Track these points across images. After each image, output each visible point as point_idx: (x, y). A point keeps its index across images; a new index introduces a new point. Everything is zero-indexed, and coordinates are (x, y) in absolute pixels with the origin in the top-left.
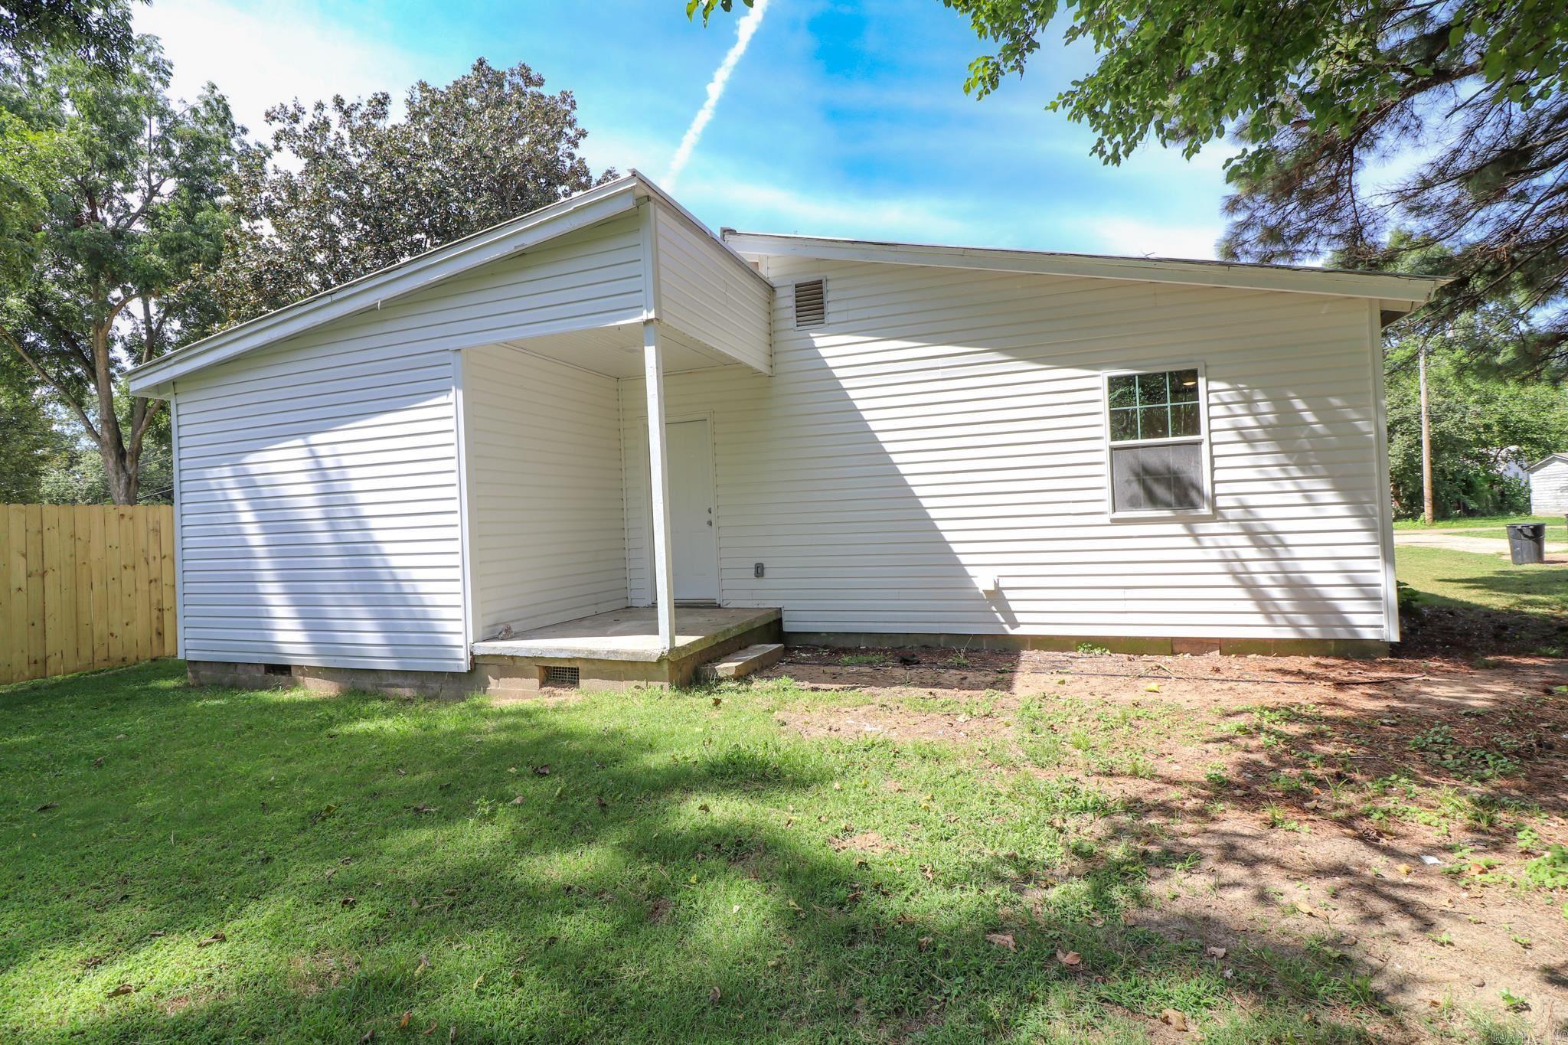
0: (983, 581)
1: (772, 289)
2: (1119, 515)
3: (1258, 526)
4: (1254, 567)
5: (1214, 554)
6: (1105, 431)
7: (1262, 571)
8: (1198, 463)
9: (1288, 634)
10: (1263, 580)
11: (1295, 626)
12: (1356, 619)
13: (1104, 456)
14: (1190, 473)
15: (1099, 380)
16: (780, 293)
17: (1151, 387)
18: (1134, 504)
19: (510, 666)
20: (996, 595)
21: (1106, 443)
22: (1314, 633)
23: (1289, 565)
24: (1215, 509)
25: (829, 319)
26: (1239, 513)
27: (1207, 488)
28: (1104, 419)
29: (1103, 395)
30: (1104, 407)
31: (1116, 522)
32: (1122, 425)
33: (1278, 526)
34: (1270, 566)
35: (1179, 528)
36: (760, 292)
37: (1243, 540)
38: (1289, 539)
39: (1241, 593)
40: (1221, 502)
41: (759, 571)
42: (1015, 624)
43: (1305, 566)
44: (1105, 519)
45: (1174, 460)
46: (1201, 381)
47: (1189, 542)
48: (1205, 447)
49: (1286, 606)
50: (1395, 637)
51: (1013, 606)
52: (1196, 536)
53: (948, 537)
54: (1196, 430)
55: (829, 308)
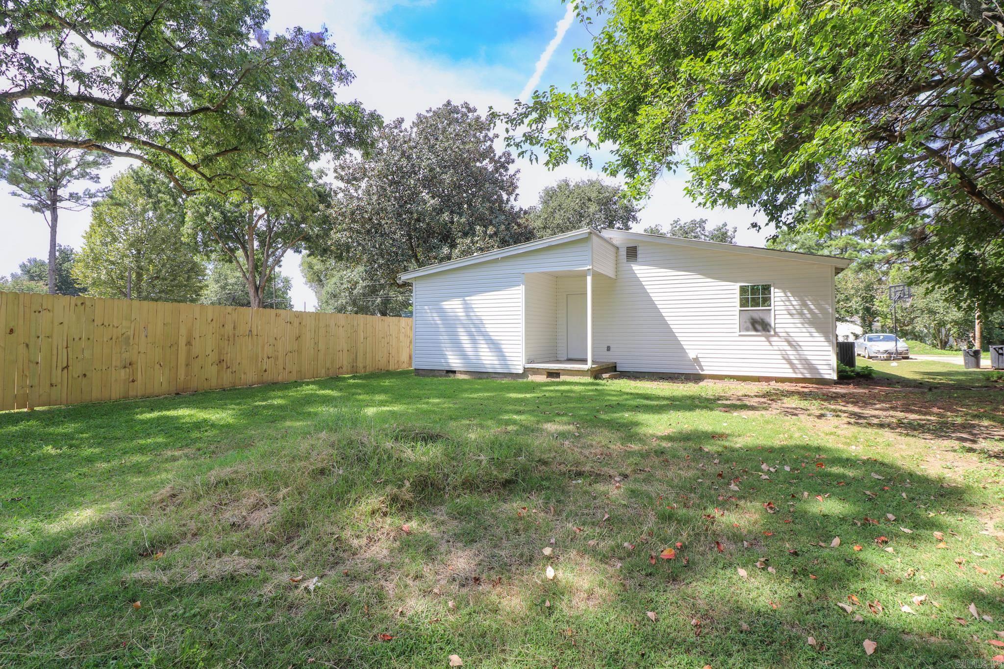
0: (692, 355)
1: (618, 248)
2: (742, 333)
3: (790, 339)
4: (789, 353)
5: (776, 348)
6: (738, 304)
7: (792, 354)
8: (770, 317)
9: (800, 376)
10: (792, 357)
11: (802, 373)
12: (822, 372)
13: (737, 313)
14: (767, 320)
15: (736, 287)
16: (620, 250)
17: (754, 290)
18: (747, 330)
19: (536, 371)
20: (696, 360)
21: (738, 308)
22: (808, 376)
23: (801, 352)
24: (775, 332)
25: (639, 260)
26: (784, 334)
27: (773, 325)
28: (738, 300)
29: (738, 292)
30: (738, 296)
31: (740, 335)
32: (744, 303)
33: (796, 339)
34: (794, 353)
35: (763, 339)
36: (613, 250)
37: (786, 344)
38: (801, 344)
39: (784, 361)
40: (777, 330)
41: (609, 349)
42: (703, 370)
43: (806, 353)
44: (737, 334)
45: (761, 315)
46: (772, 289)
47: (767, 343)
48: (772, 312)
49: (799, 366)
50: (835, 378)
51: (703, 364)
52: (769, 342)
53: (680, 339)
54: (770, 306)
55: (639, 256)
